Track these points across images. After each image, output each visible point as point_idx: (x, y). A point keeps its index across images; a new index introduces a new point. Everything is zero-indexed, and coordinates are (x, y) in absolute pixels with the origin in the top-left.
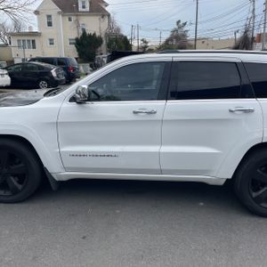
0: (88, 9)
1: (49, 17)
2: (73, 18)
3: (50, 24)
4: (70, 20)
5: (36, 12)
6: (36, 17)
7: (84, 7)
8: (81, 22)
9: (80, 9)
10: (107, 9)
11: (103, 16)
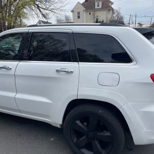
0: (100, 7)
1: (79, 13)
2: (92, 13)
3: (79, 17)
4: (90, 14)
5: (72, 11)
6: (72, 13)
7: (98, 6)
8: (96, 15)
9: (96, 7)
10: (112, 6)
11: (109, 10)
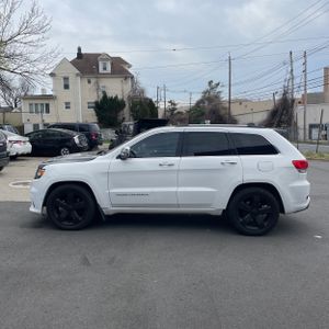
0: (109, 71)
1: (66, 79)
2: (93, 81)
3: (66, 87)
4: (89, 82)
5: (52, 75)
7: (105, 69)
8: (101, 85)
9: (101, 70)
10: (130, 70)
11: (126, 78)
